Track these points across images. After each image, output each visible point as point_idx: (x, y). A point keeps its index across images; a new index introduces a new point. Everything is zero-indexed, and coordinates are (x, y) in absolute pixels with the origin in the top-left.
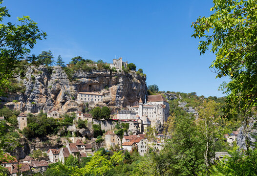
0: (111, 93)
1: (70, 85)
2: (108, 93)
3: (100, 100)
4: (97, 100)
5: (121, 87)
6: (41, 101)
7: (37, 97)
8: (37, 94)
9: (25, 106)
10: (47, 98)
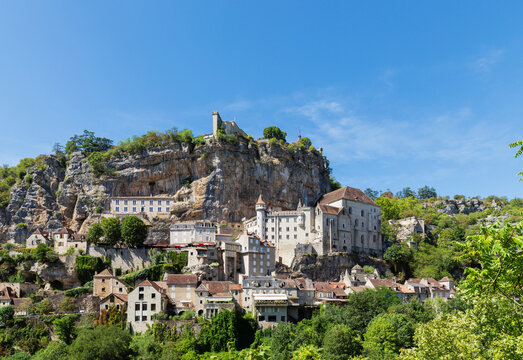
0: (193, 193)
1: (94, 184)
2: (189, 193)
3: (164, 210)
4: (155, 209)
5: (219, 176)
6: (38, 219)
7: (31, 212)
8: (32, 207)
9: (7, 231)
10: (50, 214)
